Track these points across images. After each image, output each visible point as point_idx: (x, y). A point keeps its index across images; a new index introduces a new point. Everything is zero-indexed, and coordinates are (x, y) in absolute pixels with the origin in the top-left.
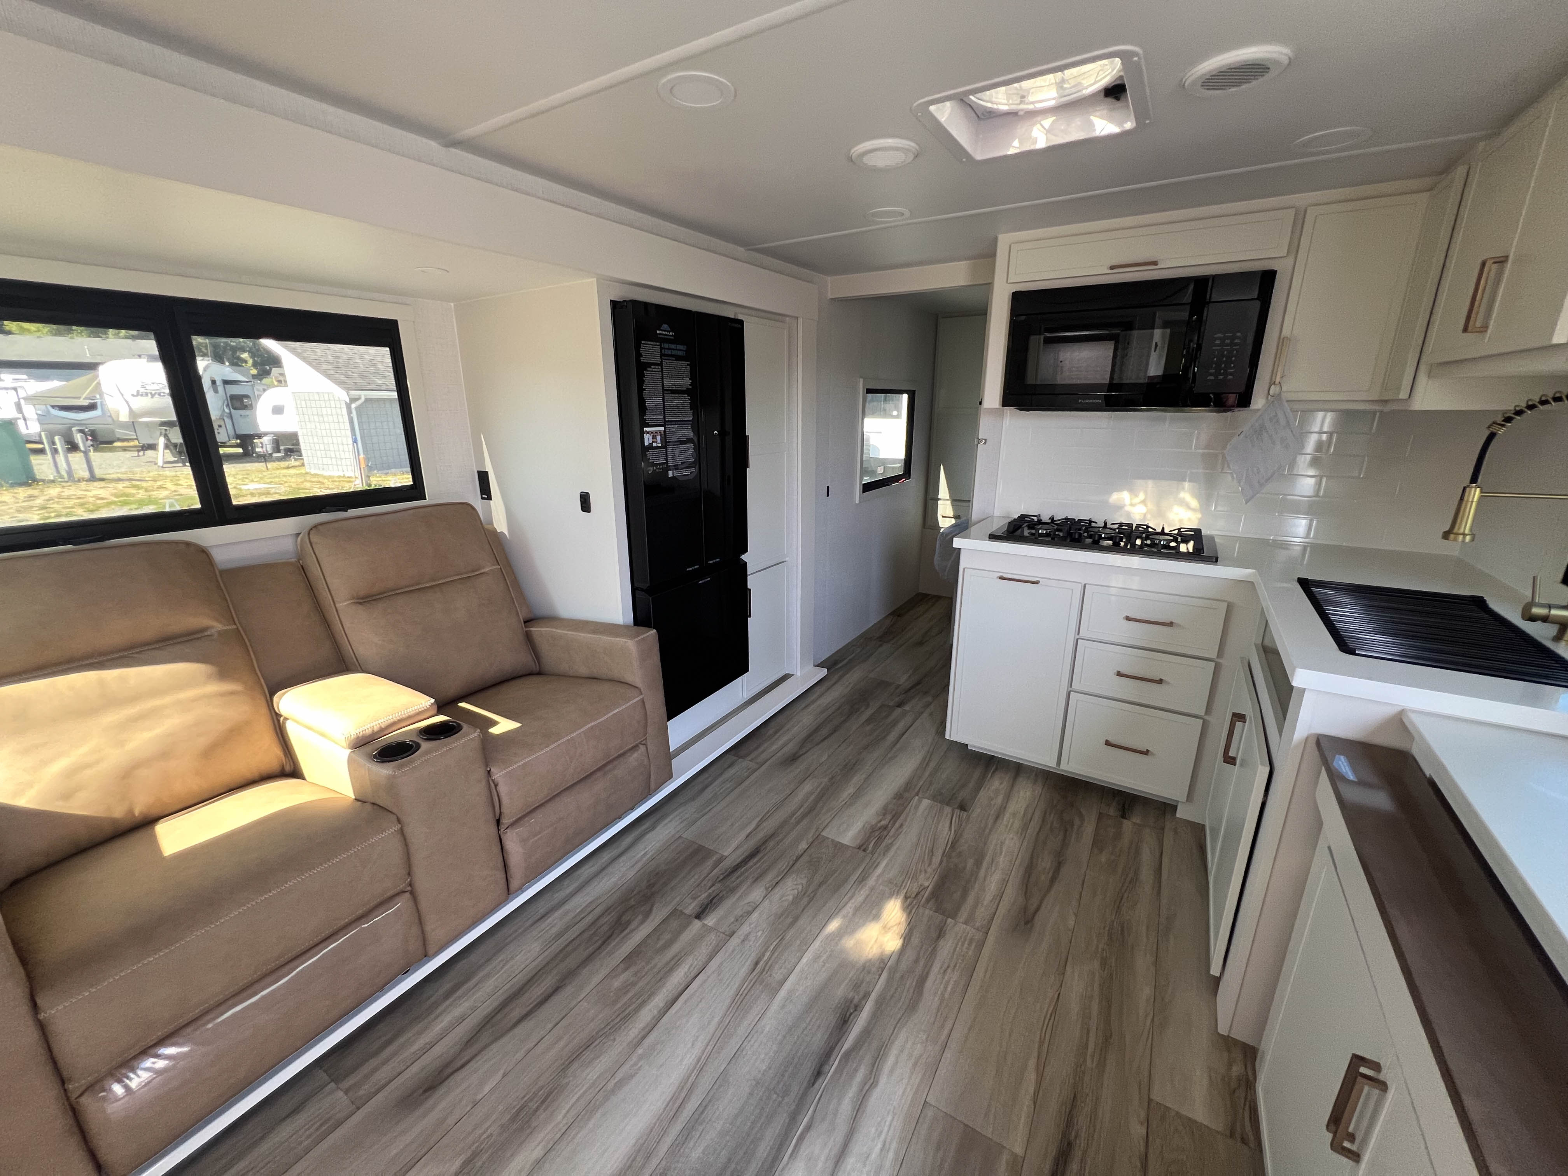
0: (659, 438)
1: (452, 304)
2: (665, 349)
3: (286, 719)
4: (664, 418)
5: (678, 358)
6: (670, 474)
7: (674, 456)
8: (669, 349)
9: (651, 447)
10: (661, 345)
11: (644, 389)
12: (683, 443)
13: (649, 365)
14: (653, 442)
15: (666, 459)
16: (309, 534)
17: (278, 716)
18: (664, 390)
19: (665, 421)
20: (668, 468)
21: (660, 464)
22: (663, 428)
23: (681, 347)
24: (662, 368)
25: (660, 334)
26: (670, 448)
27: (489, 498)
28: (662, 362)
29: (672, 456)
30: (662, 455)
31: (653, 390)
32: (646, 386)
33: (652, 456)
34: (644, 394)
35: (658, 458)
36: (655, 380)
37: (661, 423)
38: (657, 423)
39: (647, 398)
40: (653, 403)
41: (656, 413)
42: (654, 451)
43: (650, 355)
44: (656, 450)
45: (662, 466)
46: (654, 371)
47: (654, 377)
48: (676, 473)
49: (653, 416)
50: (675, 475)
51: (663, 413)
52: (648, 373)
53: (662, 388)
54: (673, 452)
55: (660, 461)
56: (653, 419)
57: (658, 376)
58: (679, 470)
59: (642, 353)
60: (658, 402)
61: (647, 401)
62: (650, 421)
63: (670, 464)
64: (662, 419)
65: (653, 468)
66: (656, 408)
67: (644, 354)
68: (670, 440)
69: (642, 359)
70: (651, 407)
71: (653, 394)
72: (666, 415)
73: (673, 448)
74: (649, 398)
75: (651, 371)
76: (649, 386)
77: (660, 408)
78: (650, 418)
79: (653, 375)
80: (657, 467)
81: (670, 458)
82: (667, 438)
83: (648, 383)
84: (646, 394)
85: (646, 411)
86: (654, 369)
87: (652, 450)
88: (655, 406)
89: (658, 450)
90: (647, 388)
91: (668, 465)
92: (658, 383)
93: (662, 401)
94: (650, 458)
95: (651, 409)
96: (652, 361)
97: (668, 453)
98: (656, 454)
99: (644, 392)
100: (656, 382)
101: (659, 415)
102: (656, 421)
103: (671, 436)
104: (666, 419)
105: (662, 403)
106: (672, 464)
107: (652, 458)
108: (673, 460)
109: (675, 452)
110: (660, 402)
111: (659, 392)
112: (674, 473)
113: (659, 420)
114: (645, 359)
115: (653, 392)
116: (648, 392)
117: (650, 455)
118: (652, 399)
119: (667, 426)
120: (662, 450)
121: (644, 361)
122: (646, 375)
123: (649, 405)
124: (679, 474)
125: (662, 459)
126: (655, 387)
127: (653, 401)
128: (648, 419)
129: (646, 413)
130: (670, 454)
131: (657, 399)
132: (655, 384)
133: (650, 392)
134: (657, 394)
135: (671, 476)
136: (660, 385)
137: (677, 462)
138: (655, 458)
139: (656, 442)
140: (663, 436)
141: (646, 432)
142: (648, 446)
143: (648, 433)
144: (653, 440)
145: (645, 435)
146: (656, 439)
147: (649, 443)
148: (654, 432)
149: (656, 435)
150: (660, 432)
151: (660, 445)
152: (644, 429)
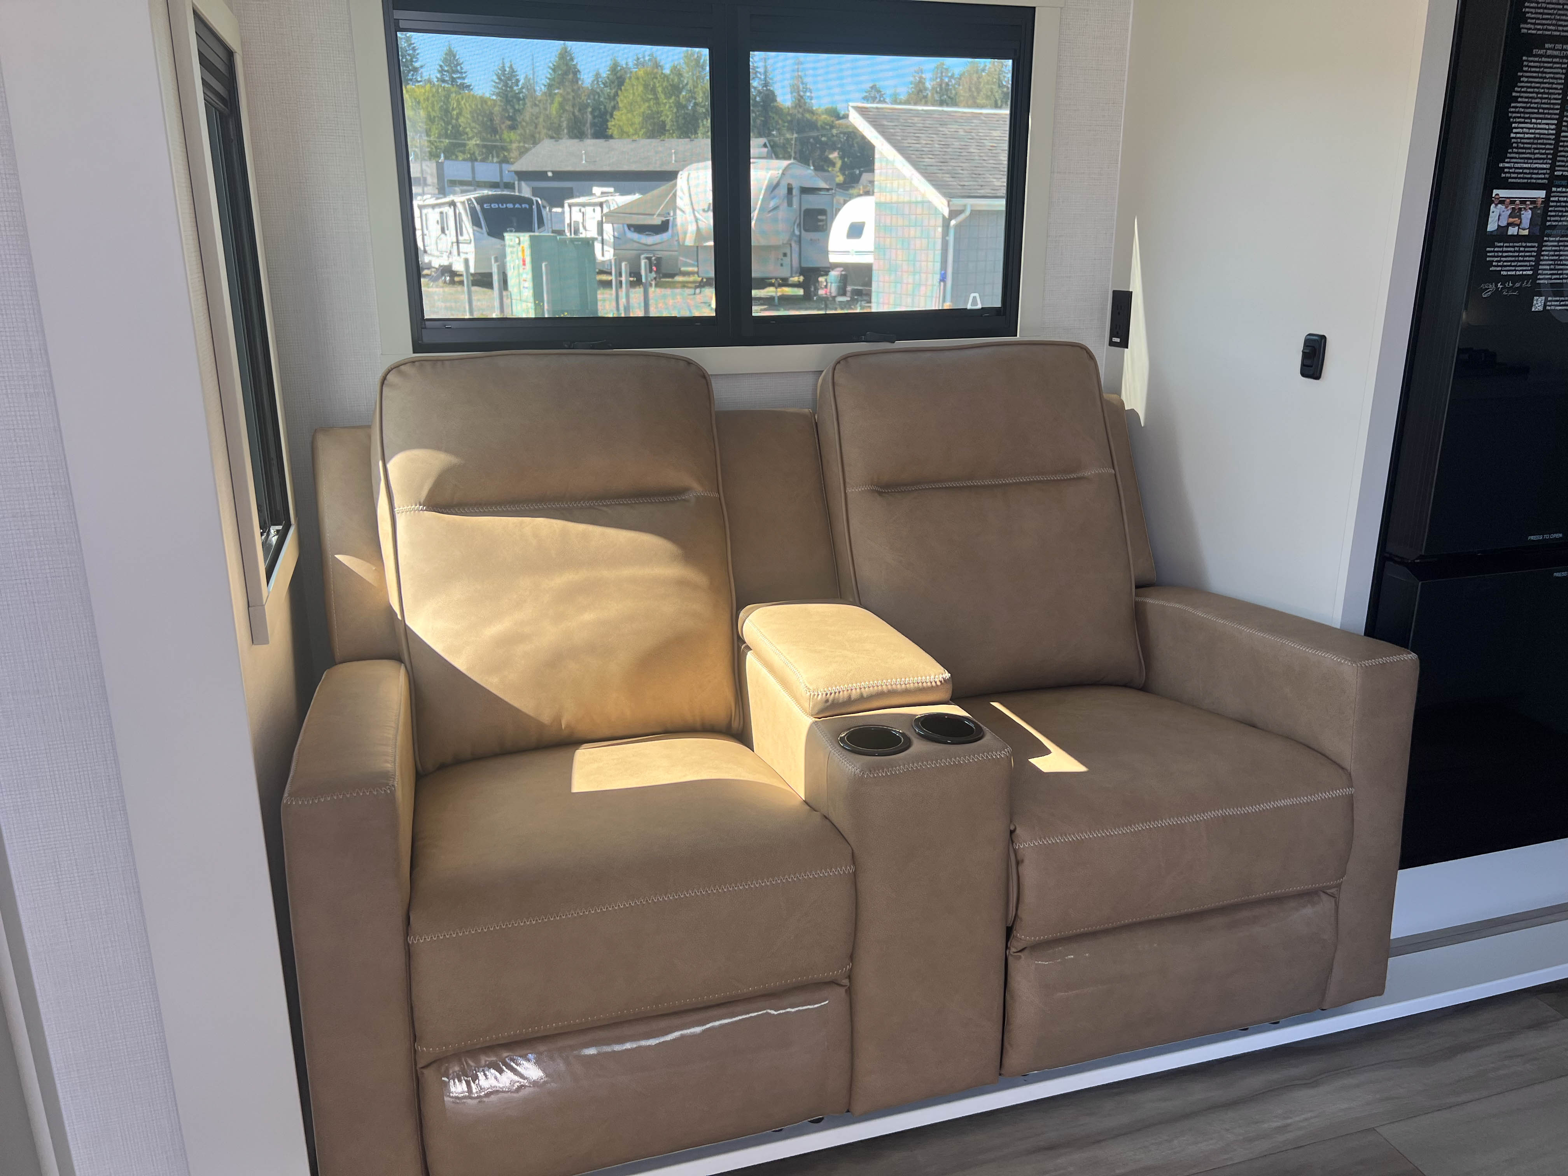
0: (1527, 216)
3: (748, 648)
4: (1552, 169)
6: (1538, 304)
7: (1557, 263)
9: (1501, 235)
11: (1515, 100)
13: (1540, 41)
14: (1509, 225)
15: (1535, 268)
16: (834, 369)
17: (741, 640)
18: (1564, 102)
19: (1552, 178)
20: (1536, 290)
21: (1514, 278)
22: (1542, 194)
26: (1551, 243)
27: (1124, 344)
29: (1551, 262)
30: (1525, 259)
31: (1537, 101)
32: (1522, 90)
33: (1499, 259)
34: (1512, 110)
35: (1513, 264)
36: (1548, 76)
37: (1540, 181)
38: (1529, 181)
39: (1518, 120)
40: (1531, 131)
41: (1532, 156)
42: (1506, 247)
43: (1549, 17)
44: (1511, 244)
45: (1521, 285)
46: (1549, 57)
47: (1545, 70)
48: (1553, 303)
49: (1524, 163)
50: (1548, 308)
51: (1551, 157)
52: (1531, 61)
53: (1560, 97)
54: (1556, 253)
55: (1518, 270)
56: (1521, 171)
57: (1557, 68)
58: (1563, 299)
59: (1528, 13)
60: (1546, 129)
61: (1516, 125)
62: (1513, 175)
63: (1542, 282)
64: (1545, 171)
65: (1496, 286)
66: (1537, 144)
67: (1533, 16)
68: (1554, 224)
69: (1526, 28)
70: (1523, 141)
71: (1536, 111)
72: (1559, 161)
73: (1559, 241)
74: (1523, 120)
75: (1541, 56)
76: (1529, 90)
77: (1546, 144)
78: (1514, 167)
79: (1546, 65)
80: (1508, 285)
81: (1544, 266)
82: (1548, 218)
83: (1529, 85)
84: (1517, 110)
85: (1510, 151)
86: (1549, 52)
87: (1502, 244)
88: (1535, 138)
89: (1518, 245)
90: (1522, 95)
91: (1538, 281)
92: (1553, 83)
93: (1553, 127)
94: (1493, 261)
95: (1522, 146)
96: (1549, 33)
97: (1542, 253)
98: (1511, 254)
99: (1513, 105)
100: (1549, 83)
101: (1539, 161)
102: (1529, 176)
103: (1560, 214)
104: (1555, 173)
105: (1554, 132)
106: (1546, 282)
107: (1499, 264)
108: (1551, 272)
109: (1561, 253)
110: (1548, 129)
111: (1552, 106)
112: (1548, 303)
113: (1537, 174)
114: (1532, 27)
115: (1536, 106)
116: (1524, 105)
117: (1496, 254)
118: (1531, 123)
119: (1554, 189)
120: (1528, 244)
121: (1529, 32)
122: (1526, 66)
123: (1518, 135)
124: (1560, 308)
125: (1524, 268)
126: (1544, 93)
127: (1532, 126)
128: (1511, 171)
129: (1509, 155)
130: (1547, 258)
131: (1544, 121)
132: (1547, 85)
133: (1528, 105)
134: (1545, 111)
135: (1537, 310)
136: (1556, 89)
137: (1561, 277)
138: (1505, 264)
139: (1518, 225)
140: (1539, 212)
141: (1498, 199)
142: (1495, 233)
143: (1502, 202)
144: (1511, 220)
145: (1493, 206)
146: (1520, 217)
147: (1498, 226)
148: (1518, 202)
149: (1520, 209)
150: (1533, 202)
151: (1526, 232)
152: (1495, 192)
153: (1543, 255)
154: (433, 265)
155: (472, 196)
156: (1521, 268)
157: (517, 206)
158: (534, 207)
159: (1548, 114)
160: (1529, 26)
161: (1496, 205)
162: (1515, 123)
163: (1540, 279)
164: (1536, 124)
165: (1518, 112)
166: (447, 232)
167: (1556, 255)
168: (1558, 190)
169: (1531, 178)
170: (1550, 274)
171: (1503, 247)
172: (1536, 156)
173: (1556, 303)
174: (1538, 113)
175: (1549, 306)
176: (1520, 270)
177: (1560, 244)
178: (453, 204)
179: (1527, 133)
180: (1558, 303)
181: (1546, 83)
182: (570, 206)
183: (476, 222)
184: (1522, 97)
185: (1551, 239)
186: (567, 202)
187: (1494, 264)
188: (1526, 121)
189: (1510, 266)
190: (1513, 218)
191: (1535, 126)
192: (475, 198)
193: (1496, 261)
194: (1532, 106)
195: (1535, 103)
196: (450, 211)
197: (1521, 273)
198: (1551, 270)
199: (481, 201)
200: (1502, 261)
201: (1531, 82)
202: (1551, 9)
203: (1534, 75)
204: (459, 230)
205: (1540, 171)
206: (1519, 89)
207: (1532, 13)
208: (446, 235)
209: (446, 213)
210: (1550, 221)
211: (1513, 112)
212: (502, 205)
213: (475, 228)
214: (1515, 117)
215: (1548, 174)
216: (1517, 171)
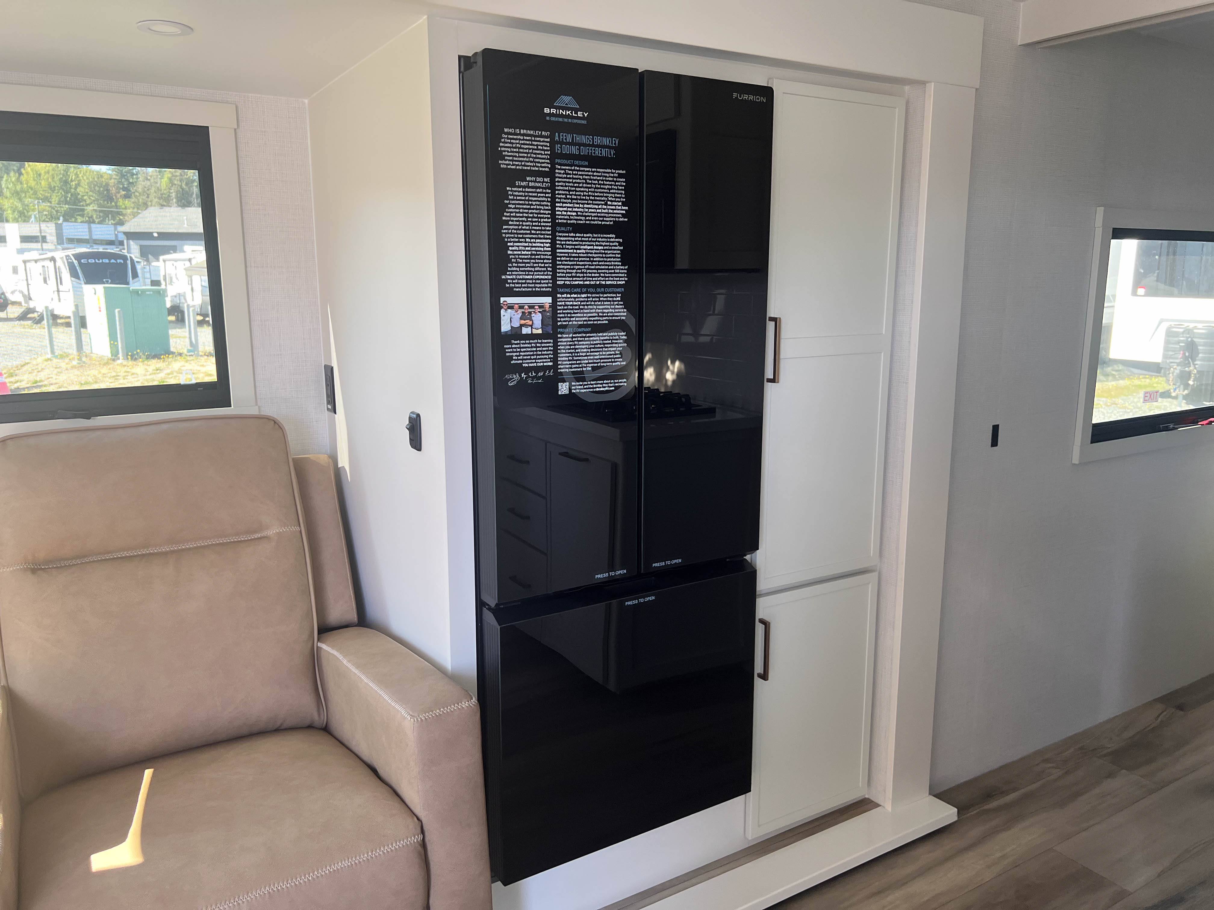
0: (537, 318)
1: (306, 101)
2: (561, 143)
4: (554, 278)
5: (595, 162)
6: (563, 389)
7: (574, 355)
8: (572, 144)
9: (516, 334)
10: (552, 137)
11: (506, 223)
12: (597, 329)
13: (522, 175)
14: (521, 326)
15: (555, 360)
18: (554, 225)
19: (555, 286)
20: (559, 378)
21: (537, 369)
22: (548, 300)
23: (606, 141)
24: (553, 182)
25: (550, 115)
26: (564, 340)
27: (334, 410)
28: (553, 169)
29: (568, 355)
30: (543, 353)
31: (527, 224)
32: (511, 214)
33: (518, 354)
34: (505, 231)
35: (532, 357)
36: (534, 203)
37: (544, 289)
38: (534, 289)
39: (512, 240)
40: (527, 249)
41: (533, 269)
42: (523, 344)
43: (526, 155)
44: (527, 342)
45: (544, 374)
46: (532, 187)
47: (531, 198)
48: (577, 387)
49: (526, 275)
50: (573, 391)
51: (551, 269)
52: (516, 191)
53: (550, 220)
54: (572, 347)
55: (538, 362)
56: (524, 281)
57: (542, 197)
58: (586, 383)
59: (505, 151)
60: (541, 247)
61: (512, 244)
62: (517, 285)
63: (563, 370)
64: (547, 281)
65: (520, 376)
66: (535, 259)
67: (510, 154)
68: (565, 323)
69: (504, 164)
70: (520, 256)
71: (528, 232)
72: (559, 273)
73: (572, 338)
74: (517, 240)
75: (524, 187)
76: (518, 215)
77: (544, 259)
78: (516, 279)
79: (530, 194)
80: (532, 374)
81: (563, 357)
82: (559, 319)
83: (518, 210)
84: (510, 231)
85: (510, 265)
86: (531, 184)
87: (518, 342)
88: (532, 255)
89: (534, 341)
90: (512, 219)
91: (559, 371)
92: (540, 209)
93: (548, 245)
94: (513, 356)
95: (521, 261)
96: (529, 168)
97: (559, 348)
98: (529, 349)
99: (504, 227)
100: (536, 209)
101: (540, 273)
102: (533, 285)
103: (569, 315)
104: (558, 282)
105: (550, 249)
106: (567, 370)
107: (519, 358)
108: (570, 362)
109: (577, 347)
110: (543, 247)
111: (543, 228)
112: (573, 388)
113: (540, 283)
114: (511, 163)
115: (527, 228)
116: (516, 227)
117: (515, 350)
118: (526, 242)
119: (559, 295)
120: (543, 341)
121: (508, 167)
122: (511, 195)
123: (516, 253)
124: (585, 390)
125: (544, 360)
126: (533, 217)
127: (527, 244)
128: (514, 281)
129: (509, 269)
130: (564, 351)
131: (538, 241)
132: (534, 211)
133: (520, 227)
134: (537, 232)
135: (563, 393)
136: (545, 214)
137: (580, 366)
138: (525, 357)
139: (531, 326)
140: (548, 314)
141: (506, 305)
142: (509, 333)
143: (511, 307)
144: (523, 322)
145: (502, 311)
146: (531, 320)
147: (512, 327)
148: (526, 307)
149: (530, 313)
150: (540, 307)
151: (540, 331)
152: (502, 299)
153: (559, 349)
154: (37, 310)
155: (70, 253)
156: (541, 360)
157: (113, 261)
158: (129, 262)
159: (541, 234)
160: (507, 162)
161: (506, 310)
162: (511, 242)
163: (560, 369)
164: (531, 243)
165: (511, 233)
166: (48, 282)
167: (573, 349)
168: (563, 296)
169: (535, 287)
170: (570, 364)
171: (520, 344)
172: (536, 269)
173: (580, 387)
174: (531, 234)
175: (574, 389)
176: (541, 362)
177: (574, 339)
178: (53, 259)
179: (524, 251)
180: (582, 387)
181: (533, 209)
182: (164, 261)
183: (74, 274)
184: (512, 221)
185: (565, 336)
186: (162, 258)
187: (514, 358)
188: (520, 240)
189: (531, 359)
190: (524, 320)
191: (530, 244)
192: (73, 255)
193: (516, 356)
194: (523, 228)
195: (526, 226)
196: (51, 265)
197: (542, 364)
198: (569, 360)
199: (78, 257)
200: (521, 355)
201: (520, 209)
202: (526, 149)
203: (521, 202)
204: (59, 280)
205: (542, 281)
206: (508, 214)
207: (508, 152)
208: (47, 284)
209: (47, 267)
210: (560, 321)
211: (505, 233)
212: (99, 260)
213: (73, 279)
214: (508, 238)
215: (550, 283)
216: (520, 281)
